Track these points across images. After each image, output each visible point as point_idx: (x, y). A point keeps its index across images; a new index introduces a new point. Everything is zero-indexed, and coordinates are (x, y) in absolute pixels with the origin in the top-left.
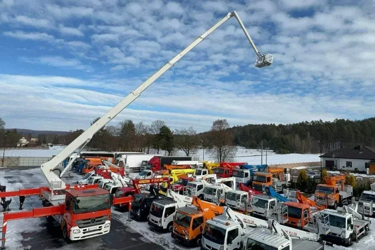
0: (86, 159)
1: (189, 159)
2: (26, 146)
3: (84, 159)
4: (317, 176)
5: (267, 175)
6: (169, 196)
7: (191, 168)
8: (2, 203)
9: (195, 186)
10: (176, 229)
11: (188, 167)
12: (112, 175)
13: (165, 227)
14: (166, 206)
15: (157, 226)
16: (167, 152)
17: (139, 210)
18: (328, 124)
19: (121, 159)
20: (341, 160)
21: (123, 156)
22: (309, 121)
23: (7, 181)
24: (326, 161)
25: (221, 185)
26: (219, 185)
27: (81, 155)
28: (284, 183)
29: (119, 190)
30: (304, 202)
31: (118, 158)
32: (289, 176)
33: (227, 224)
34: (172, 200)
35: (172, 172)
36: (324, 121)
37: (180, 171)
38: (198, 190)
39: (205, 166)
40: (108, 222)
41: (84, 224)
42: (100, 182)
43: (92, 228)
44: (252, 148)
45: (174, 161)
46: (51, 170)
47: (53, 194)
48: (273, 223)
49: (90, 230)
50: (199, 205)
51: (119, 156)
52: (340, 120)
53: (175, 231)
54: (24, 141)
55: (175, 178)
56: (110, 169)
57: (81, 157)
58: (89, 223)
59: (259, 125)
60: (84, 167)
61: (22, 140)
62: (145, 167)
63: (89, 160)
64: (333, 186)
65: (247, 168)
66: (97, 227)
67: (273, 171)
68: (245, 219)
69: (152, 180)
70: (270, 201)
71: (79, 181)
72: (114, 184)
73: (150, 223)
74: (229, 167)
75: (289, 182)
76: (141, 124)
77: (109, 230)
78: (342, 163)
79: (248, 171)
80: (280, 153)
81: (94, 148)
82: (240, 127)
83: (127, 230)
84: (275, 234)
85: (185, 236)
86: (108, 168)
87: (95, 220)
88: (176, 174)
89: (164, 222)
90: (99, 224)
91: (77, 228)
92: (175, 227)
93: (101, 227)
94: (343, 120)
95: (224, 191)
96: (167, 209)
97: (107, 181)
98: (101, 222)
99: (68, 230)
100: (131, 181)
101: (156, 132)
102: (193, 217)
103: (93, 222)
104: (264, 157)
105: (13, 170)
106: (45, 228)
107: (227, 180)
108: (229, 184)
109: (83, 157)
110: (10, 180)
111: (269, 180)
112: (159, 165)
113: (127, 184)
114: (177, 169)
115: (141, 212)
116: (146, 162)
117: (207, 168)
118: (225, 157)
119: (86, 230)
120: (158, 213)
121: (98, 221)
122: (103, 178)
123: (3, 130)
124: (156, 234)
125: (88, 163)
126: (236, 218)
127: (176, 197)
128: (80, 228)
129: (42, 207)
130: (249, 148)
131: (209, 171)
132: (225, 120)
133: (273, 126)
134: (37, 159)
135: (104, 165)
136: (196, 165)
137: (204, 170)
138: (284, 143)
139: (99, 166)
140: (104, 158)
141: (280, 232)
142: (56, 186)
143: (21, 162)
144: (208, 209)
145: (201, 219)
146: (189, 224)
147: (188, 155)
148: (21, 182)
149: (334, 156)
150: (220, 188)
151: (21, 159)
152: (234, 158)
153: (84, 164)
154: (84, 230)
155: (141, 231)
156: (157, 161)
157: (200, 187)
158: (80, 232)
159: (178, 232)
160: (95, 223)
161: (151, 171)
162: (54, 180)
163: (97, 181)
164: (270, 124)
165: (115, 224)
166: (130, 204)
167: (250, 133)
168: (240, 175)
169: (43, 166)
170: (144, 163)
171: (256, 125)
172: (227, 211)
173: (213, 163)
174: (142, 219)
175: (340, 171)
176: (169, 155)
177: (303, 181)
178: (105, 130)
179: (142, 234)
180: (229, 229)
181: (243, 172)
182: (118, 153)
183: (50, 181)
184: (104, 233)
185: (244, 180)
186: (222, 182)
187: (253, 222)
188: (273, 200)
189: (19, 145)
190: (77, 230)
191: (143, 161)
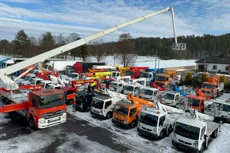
1: (103, 64)
5: (166, 76)
6: (106, 93)
9: (117, 84)
10: (116, 116)
11: (105, 70)
12: (51, 77)
15: (99, 115)
16: (82, 58)
17: (82, 104)
19: (49, 64)
20: (210, 64)
21: (51, 62)
24: (199, 65)
25: (137, 83)
26: (135, 84)
29: (60, 89)
32: (179, 76)
33: (158, 113)
35: (96, 75)
37: (100, 73)
39: (118, 69)
40: (65, 114)
41: (48, 116)
42: (41, 83)
43: (54, 119)
45: (94, 66)
48: (194, 111)
49: (53, 120)
50: (132, 99)
53: (115, 118)
58: (52, 115)
65: (150, 71)
66: (58, 118)
67: (169, 73)
68: (167, 109)
70: (176, 95)
72: (55, 84)
74: (136, 70)
77: (66, 119)
79: (151, 73)
80: (164, 59)
85: (124, 121)
87: (55, 113)
88: (99, 76)
89: (104, 112)
90: (58, 116)
91: (43, 119)
92: (115, 115)
93: (60, 118)
96: (106, 103)
97: (47, 82)
98: (60, 114)
99: (35, 121)
102: (130, 108)
103: (55, 115)
104: (157, 62)
107: (140, 80)
108: (141, 83)
111: (167, 79)
112: (81, 69)
113: (65, 84)
116: (70, 66)
118: (128, 62)
119: (50, 120)
121: (57, 113)
122: (42, 79)
124: (98, 121)
126: (162, 108)
127: (111, 94)
128: (45, 119)
131: (121, 73)
135: (38, 69)
136: (110, 69)
138: (167, 52)
145: (134, 110)
146: (127, 113)
147: (99, 61)
149: (205, 61)
150: (136, 86)
154: (48, 121)
155: (86, 118)
156: (79, 65)
157: (120, 85)
158: (46, 122)
159: (118, 119)
160: (56, 115)
161: (78, 74)
163: (38, 82)
165: (68, 115)
166: (75, 99)
168: (146, 76)
172: (157, 103)
177: (189, 80)
180: (160, 116)
181: (148, 74)
183: (5, 83)
184: (63, 122)
186: (137, 82)
188: (177, 94)
190: (43, 121)
191: (67, 66)
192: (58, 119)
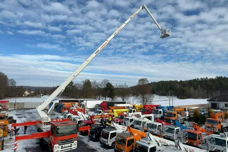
0: (63, 103)
1: (124, 103)
2: (28, 96)
3: (61, 103)
4: (205, 113)
5: (174, 112)
6: (112, 126)
7: (125, 108)
8: (14, 130)
9: (128, 119)
10: (117, 146)
11: (124, 108)
12: (78, 113)
13: (110, 145)
14: (111, 132)
15: (105, 144)
16: (111, 98)
17: (95, 134)
18: (211, 80)
19: (83, 103)
20: (221, 102)
21: (84, 101)
22: (199, 78)
23: (17, 117)
24: (211, 103)
25: (145, 119)
26: (143, 119)
27: (60, 101)
28: (185, 117)
29: (82, 122)
30: (198, 130)
31: (81, 103)
32: (187, 113)
33: (149, 144)
34: (114, 128)
35: (114, 111)
36: (209, 78)
37: (119, 110)
38: (130, 122)
39: (134, 107)
40: (76, 142)
41: (62, 143)
42: (71, 117)
43: (66, 145)
44: (163, 96)
45: (115, 104)
46: (42, 110)
47: (43, 124)
48: (178, 143)
50: (131, 131)
51: (82, 101)
52: (219, 77)
53: (116, 148)
54: (27, 93)
55: (116, 115)
56: (77, 109)
57: (59, 103)
58: (65, 142)
59: (168, 81)
60: (62, 108)
61: (25, 92)
62: (98, 108)
63: (64, 104)
64: (217, 120)
65: (160, 108)
67: (177, 110)
68: (160, 141)
69: (102, 116)
70: (176, 129)
71: (59, 117)
72: (79, 118)
73: (101, 143)
74: (149, 108)
75: (188, 117)
76: (95, 82)
77: (76, 146)
78: (222, 105)
79: (161, 110)
80: (181, 98)
81: (67, 97)
82: (156, 82)
83: (87, 146)
84: (179, 150)
85: (122, 150)
86: (75, 108)
87: (68, 140)
88: (117, 112)
89: (110, 142)
90: (70, 143)
91: (57, 145)
92: (116, 145)
93: (72, 145)
94: (222, 77)
95: (146, 122)
96: (111, 134)
97: (75, 116)
98: (72, 142)
99: (52, 146)
100: (90, 117)
101: (104, 86)
102: (128, 139)
103: (67, 142)
104: (171, 101)
105: (21, 110)
106: (39, 145)
107: (148, 115)
108: (149, 118)
109: (61, 102)
110: (19, 116)
111: (175, 115)
112: (106, 106)
113: (87, 118)
114: (117, 109)
115: (96, 136)
116: (98, 105)
117: (135, 108)
118: (147, 101)
119: (63, 146)
120: (106, 136)
121: (70, 141)
122: (72, 114)
123: (15, 87)
124: (105, 150)
125: (64, 106)
126: (155, 140)
127: (117, 127)
128: (59, 145)
129: (37, 133)
130: (162, 96)
131: (137, 110)
132: (146, 79)
133: (176, 82)
134: (34, 104)
135: (73, 107)
136: (128, 107)
137: (133, 109)
138: (184, 92)
139: (70, 108)
140: (73, 102)
141: (183, 149)
142: (45, 120)
143: (25, 105)
144: (137, 134)
145: (132, 141)
146: (125, 143)
147: (123, 100)
148: (25, 117)
149: (216, 100)
150: (144, 121)
151: (25, 104)
152: (153, 102)
153: (62, 106)
154: (61, 147)
155: (95, 147)
156: (105, 104)
157: (131, 120)
158: (59, 148)
159: (118, 149)
160: (68, 142)
161: (102, 111)
162: (44, 116)
163: (69, 117)
164: (174, 80)
165: (80, 143)
166: (89, 130)
167: (162, 86)
168: (156, 112)
169: (37, 108)
170: (97, 106)
171: (165, 81)
172: (148, 135)
173: (139, 105)
174: (96, 140)
175: (221, 109)
176: (112, 101)
177: (197, 116)
178: (74, 86)
179: (96, 149)
180: (150, 147)
181: (158, 111)
182: (81, 99)
183: (41, 117)
184: (73, 149)
185: (159, 116)
186: (145, 117)
187: (165, 142)
188: (177, 128)
189: (24, 95)
190: (58, 146)
191: (96, 105)
192: (70, 146)
